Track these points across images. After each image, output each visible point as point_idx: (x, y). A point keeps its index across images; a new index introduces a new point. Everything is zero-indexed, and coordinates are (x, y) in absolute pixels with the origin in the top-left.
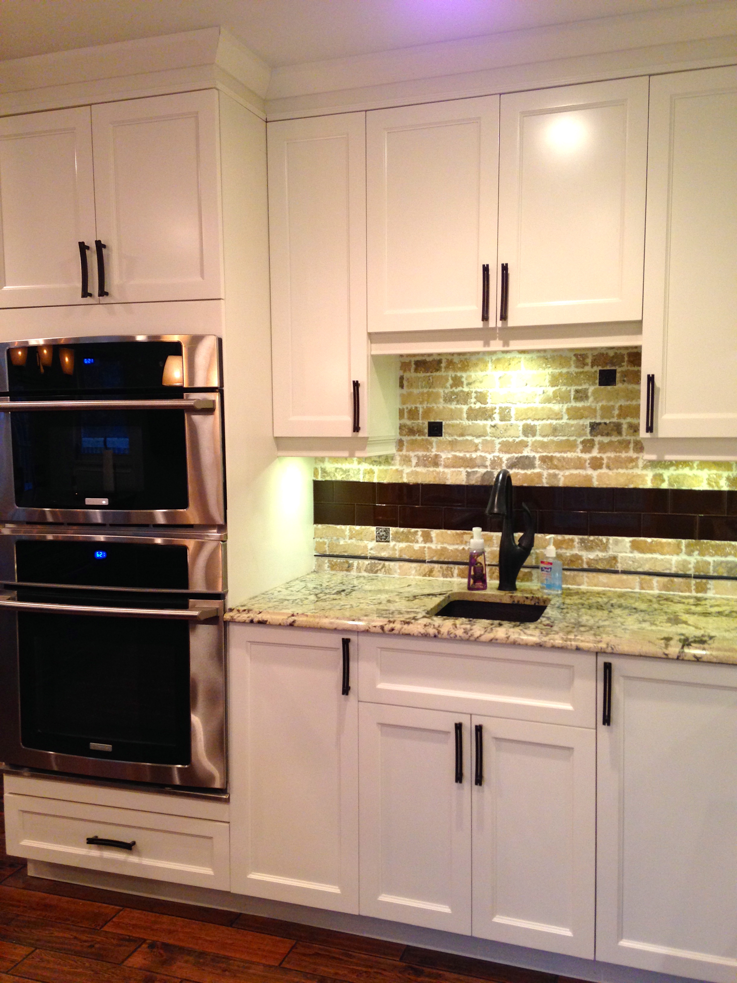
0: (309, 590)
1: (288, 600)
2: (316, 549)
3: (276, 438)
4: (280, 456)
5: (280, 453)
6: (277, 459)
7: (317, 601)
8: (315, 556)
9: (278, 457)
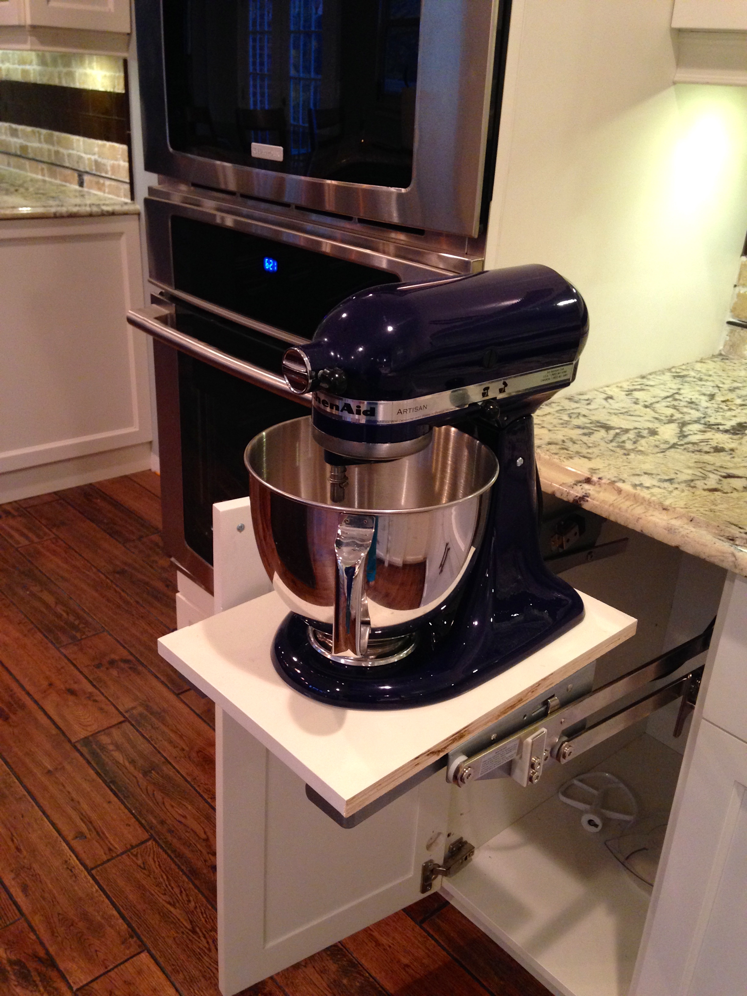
0: (675, 407)
1: (608, 428)
2: (733, 310)
3: (679, 33)
4: (680, 82)
5: (681, 75)
6: (672, 89)
7: (674, 446)
8: (729, 323)
9: (674, 83)
